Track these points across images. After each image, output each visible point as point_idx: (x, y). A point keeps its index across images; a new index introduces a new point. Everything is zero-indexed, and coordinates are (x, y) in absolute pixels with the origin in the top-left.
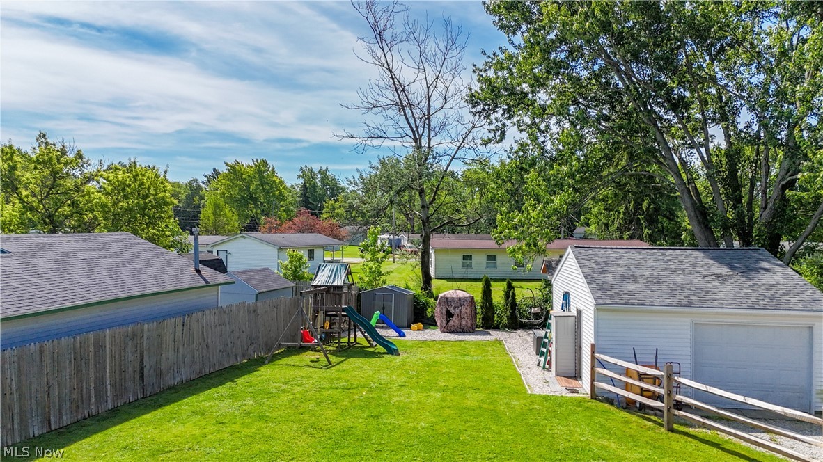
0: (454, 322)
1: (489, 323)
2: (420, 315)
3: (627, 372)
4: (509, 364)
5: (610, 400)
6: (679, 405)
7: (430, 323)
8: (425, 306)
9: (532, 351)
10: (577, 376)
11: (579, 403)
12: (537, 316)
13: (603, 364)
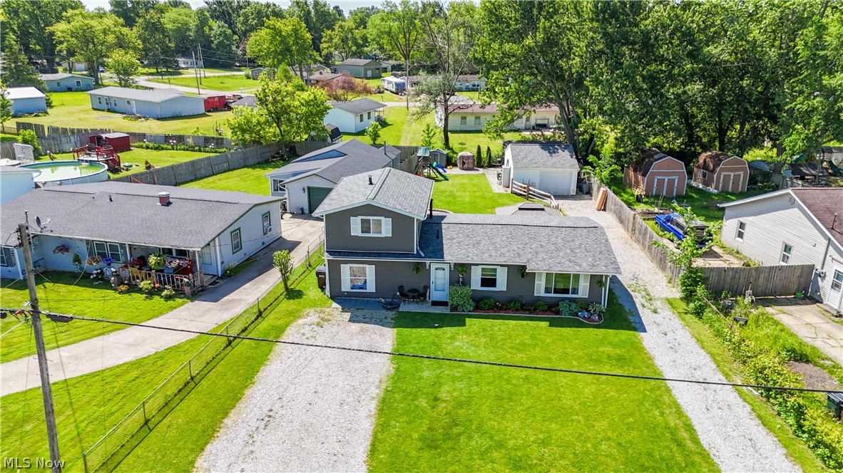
0: (466, 166)
1: (480, 165)
2: (450, 162)
3: (521, 187)
4: (488, 184)
5: (516, 194)
6: (530, 194)
7: (455, 165)
8: (452, 157)
9: (496, 178)
10: (508, 187)
11: (507, 194)
12: (500, 162)
13: (515, 184)
